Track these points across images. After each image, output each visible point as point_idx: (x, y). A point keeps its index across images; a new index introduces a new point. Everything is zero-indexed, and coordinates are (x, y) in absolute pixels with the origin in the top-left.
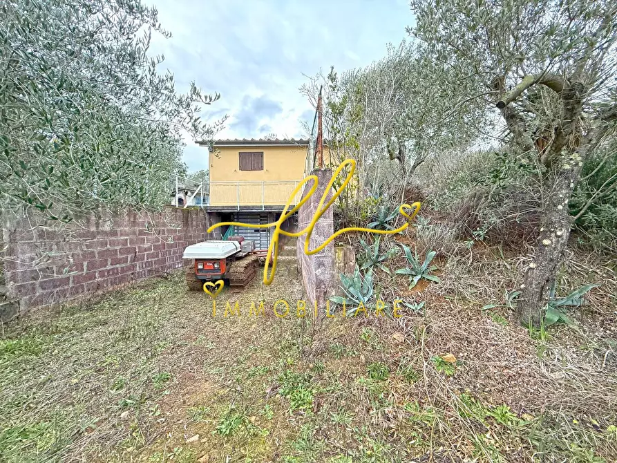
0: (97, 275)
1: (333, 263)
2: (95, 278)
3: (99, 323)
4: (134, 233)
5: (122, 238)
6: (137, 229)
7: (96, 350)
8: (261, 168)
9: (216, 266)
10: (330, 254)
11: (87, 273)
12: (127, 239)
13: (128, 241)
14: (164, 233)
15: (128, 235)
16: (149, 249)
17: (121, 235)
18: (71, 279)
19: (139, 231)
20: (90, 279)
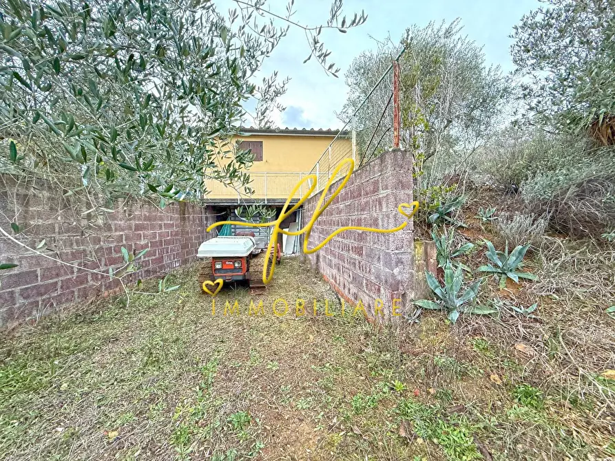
0: (89, 278)
1: (413, 260)
2: (87, 281)
3: (107, 340)
4: (130, 228)
5: (117, 233)
6: (133, 223)
7: (123, 381)
8: (260, 158)
9: (236, 265)
10: (409, 250)
11: (77, 277)
12: (122, 235)
13: (124, 237)
14: (161, 228)
15: (123, 230)
16: (146, 246)
17: (116, 230)
18: (60, 284)
19: (136, 225)
20: (81, 284)
